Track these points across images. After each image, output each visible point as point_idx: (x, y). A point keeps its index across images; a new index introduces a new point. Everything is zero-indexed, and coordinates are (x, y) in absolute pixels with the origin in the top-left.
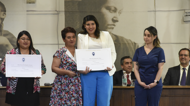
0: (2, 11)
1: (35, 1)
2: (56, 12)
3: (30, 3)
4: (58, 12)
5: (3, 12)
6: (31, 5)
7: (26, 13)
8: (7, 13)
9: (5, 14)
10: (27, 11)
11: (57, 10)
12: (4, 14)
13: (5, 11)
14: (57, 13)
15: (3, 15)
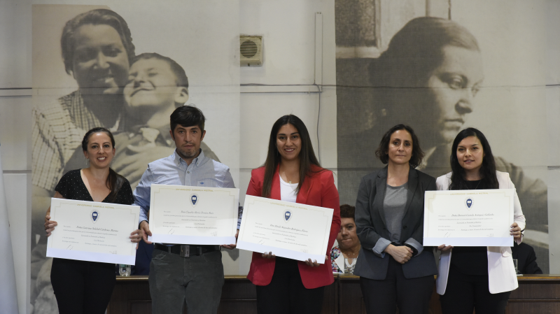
0: (178, 85)
1: (261, 61)
2: (315, 89)
3: (249, 65)
4: (320, 87)
5: (181, 88)
6: (251, 69)
7: (239, 89)
8: (190, 89)
9: (187, 93)
10: (241, 85)
11: (316, 83)
12: (184, 93)
13: (187, 85)
14: (317, 90)
15: (182, 95)
